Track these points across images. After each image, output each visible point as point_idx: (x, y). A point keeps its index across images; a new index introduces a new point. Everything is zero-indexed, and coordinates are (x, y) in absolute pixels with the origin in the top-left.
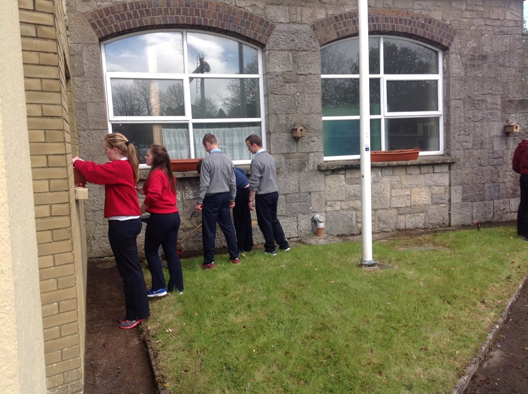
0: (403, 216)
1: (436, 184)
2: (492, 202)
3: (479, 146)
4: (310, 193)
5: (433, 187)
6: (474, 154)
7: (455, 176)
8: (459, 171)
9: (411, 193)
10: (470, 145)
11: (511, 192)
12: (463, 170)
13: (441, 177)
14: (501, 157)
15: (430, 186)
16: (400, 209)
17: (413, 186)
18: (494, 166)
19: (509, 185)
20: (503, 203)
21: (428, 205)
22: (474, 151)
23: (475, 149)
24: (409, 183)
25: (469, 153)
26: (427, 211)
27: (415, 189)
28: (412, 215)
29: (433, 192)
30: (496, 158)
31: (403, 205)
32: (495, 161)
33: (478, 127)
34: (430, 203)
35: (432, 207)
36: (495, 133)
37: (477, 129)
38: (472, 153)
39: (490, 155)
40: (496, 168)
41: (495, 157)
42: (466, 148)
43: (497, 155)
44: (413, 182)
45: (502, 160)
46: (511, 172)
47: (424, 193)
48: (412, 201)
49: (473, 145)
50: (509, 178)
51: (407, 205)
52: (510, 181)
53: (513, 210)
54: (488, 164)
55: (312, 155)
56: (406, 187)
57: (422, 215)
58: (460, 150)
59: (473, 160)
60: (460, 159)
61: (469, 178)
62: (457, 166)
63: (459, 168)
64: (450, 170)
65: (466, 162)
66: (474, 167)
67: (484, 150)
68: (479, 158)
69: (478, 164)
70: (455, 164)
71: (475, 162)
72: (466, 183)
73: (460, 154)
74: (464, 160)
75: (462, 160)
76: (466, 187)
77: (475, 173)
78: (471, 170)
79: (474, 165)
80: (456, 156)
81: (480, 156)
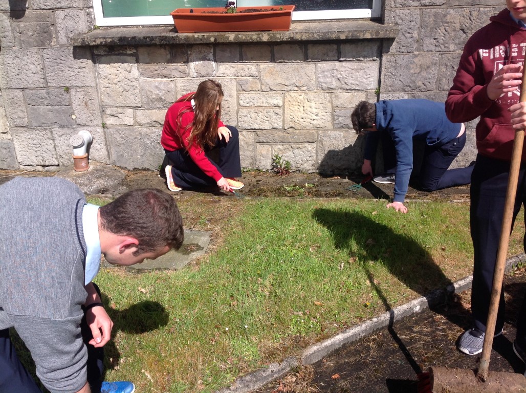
0: (267, 147)
1: (345, 86)
4: (67, 90)
5: (338, 92)
6: (448, 18)
7: (392, 69)
8: (403, 59)
9: (284, 103)
12: (416, 56)
13: (357, 70)
15: (330, 90)
16: (259, 132)
17: (289, 88)
21: (325, 130)
22: (452, 11)
23: (453, 7)
24: (279, 81)
25: (436, 15)
26: (321, 141)
27: (292, 94)
28: (287, 146)
29: (337, 102)
31: (267, 126)
34: (329, 125)
35: (333, 134)
38: (445, 16)
44: (287, 79)
47: (313, 104)
48: (287, 117)
51: (275, 125)
55: (60, 14)
56: (271, 90)
57: (309, 147)
58: (409, 8)
59: (446, 33)
60: (408, 31)
61: (430, 76)
62: (400, 46)
63: (405, 51)
64: (380, 57)
65: (425, 39)
66: (446, 50)
67: (481, 9)
68: (463, 30)
69: (459, 44)
70: (394, 43)
71: (451, 37)
72: (419, 87)
73: (409, 18)
74: (419, 34)
75: (416, 32)
76: (419, 96)
77: (447, 66)
78: (437, 57)
79: (446, 45)
80: (400, 22)
81: (467, 25)
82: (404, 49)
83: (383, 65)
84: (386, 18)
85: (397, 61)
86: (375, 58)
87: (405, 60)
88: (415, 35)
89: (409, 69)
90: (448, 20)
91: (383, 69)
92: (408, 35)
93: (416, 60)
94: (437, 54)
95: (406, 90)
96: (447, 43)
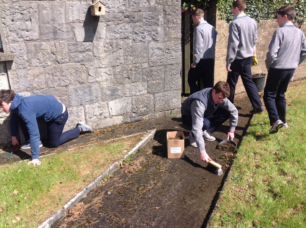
2: (82, 107)
3: (51, 36)
6: (43, 47)
7: (16, 79)
8: (22, 72)
10: (35, 35)
11: (109, 93)
12: (29, 70)
14: (89, 50)
18: (79, 62)
19: (105, 85)
20: (99, 107)
22: (44, 43)
23: (44, 41)
25: (35, 46)
30: (81, 52)
32: (81, 56)
33: (45, 8)
36: (76, 18)
37: (45, 12)
38: (40, 46)
39: (72, 47)
40: (84, 65)
41: (79, 49)
42: (28, 38)
43: (83, 47)
45: (91, 53)
46: (107, 69)
49: (41, 34)
50: (105, 77)
52: (107, 80)
53: (114, 114)
54: (70, 60)
58: (18, 42)
59: (43, 55)
60: (20, 55)
61: (40, 80)
62: (17, 65)
63: (22, 67)
64: (7, 72)
65: (32, 59)
66: (46, 65)
67: (60, 41)
68: (53, 53)
69: (53, 61)
70: (14, 63)
71: (47, 58)
72: (36, 87)
73: (19, 48)
74: (27, 57)
75: (25, 56)
76: (37, 93)
77: (49, 74)
78: (42, 69)
79: (45, 62)
80: (14, 50)
81: (55, 50)
82: (20, 66)
83: (10, 77)
84: (4, 49)
85: (18, 74)
86: (3, 73)
87: (23, 73)
88: (25, 57)
89: (27, 77)
90: (43, 48)
91: (10, 80)
92: (21, 58)
93: (29, 72)
94: (42, 68)
95: (28, 90)
96: (46, 61)
